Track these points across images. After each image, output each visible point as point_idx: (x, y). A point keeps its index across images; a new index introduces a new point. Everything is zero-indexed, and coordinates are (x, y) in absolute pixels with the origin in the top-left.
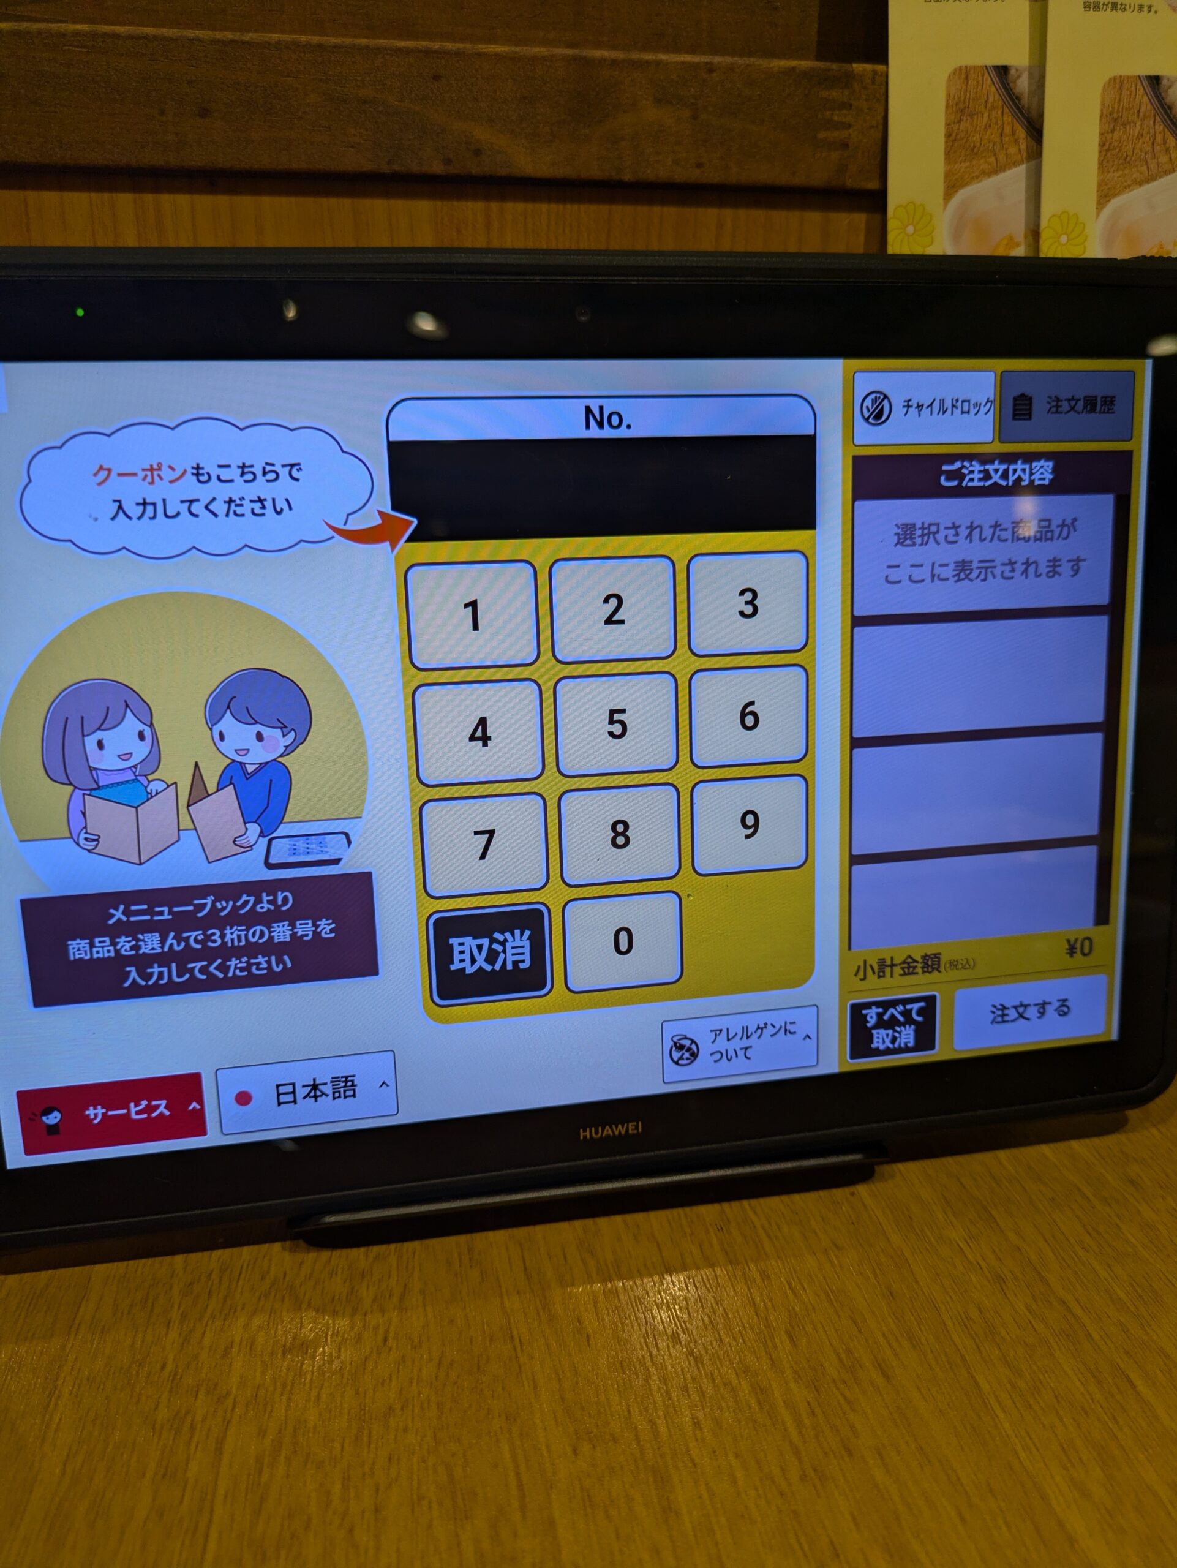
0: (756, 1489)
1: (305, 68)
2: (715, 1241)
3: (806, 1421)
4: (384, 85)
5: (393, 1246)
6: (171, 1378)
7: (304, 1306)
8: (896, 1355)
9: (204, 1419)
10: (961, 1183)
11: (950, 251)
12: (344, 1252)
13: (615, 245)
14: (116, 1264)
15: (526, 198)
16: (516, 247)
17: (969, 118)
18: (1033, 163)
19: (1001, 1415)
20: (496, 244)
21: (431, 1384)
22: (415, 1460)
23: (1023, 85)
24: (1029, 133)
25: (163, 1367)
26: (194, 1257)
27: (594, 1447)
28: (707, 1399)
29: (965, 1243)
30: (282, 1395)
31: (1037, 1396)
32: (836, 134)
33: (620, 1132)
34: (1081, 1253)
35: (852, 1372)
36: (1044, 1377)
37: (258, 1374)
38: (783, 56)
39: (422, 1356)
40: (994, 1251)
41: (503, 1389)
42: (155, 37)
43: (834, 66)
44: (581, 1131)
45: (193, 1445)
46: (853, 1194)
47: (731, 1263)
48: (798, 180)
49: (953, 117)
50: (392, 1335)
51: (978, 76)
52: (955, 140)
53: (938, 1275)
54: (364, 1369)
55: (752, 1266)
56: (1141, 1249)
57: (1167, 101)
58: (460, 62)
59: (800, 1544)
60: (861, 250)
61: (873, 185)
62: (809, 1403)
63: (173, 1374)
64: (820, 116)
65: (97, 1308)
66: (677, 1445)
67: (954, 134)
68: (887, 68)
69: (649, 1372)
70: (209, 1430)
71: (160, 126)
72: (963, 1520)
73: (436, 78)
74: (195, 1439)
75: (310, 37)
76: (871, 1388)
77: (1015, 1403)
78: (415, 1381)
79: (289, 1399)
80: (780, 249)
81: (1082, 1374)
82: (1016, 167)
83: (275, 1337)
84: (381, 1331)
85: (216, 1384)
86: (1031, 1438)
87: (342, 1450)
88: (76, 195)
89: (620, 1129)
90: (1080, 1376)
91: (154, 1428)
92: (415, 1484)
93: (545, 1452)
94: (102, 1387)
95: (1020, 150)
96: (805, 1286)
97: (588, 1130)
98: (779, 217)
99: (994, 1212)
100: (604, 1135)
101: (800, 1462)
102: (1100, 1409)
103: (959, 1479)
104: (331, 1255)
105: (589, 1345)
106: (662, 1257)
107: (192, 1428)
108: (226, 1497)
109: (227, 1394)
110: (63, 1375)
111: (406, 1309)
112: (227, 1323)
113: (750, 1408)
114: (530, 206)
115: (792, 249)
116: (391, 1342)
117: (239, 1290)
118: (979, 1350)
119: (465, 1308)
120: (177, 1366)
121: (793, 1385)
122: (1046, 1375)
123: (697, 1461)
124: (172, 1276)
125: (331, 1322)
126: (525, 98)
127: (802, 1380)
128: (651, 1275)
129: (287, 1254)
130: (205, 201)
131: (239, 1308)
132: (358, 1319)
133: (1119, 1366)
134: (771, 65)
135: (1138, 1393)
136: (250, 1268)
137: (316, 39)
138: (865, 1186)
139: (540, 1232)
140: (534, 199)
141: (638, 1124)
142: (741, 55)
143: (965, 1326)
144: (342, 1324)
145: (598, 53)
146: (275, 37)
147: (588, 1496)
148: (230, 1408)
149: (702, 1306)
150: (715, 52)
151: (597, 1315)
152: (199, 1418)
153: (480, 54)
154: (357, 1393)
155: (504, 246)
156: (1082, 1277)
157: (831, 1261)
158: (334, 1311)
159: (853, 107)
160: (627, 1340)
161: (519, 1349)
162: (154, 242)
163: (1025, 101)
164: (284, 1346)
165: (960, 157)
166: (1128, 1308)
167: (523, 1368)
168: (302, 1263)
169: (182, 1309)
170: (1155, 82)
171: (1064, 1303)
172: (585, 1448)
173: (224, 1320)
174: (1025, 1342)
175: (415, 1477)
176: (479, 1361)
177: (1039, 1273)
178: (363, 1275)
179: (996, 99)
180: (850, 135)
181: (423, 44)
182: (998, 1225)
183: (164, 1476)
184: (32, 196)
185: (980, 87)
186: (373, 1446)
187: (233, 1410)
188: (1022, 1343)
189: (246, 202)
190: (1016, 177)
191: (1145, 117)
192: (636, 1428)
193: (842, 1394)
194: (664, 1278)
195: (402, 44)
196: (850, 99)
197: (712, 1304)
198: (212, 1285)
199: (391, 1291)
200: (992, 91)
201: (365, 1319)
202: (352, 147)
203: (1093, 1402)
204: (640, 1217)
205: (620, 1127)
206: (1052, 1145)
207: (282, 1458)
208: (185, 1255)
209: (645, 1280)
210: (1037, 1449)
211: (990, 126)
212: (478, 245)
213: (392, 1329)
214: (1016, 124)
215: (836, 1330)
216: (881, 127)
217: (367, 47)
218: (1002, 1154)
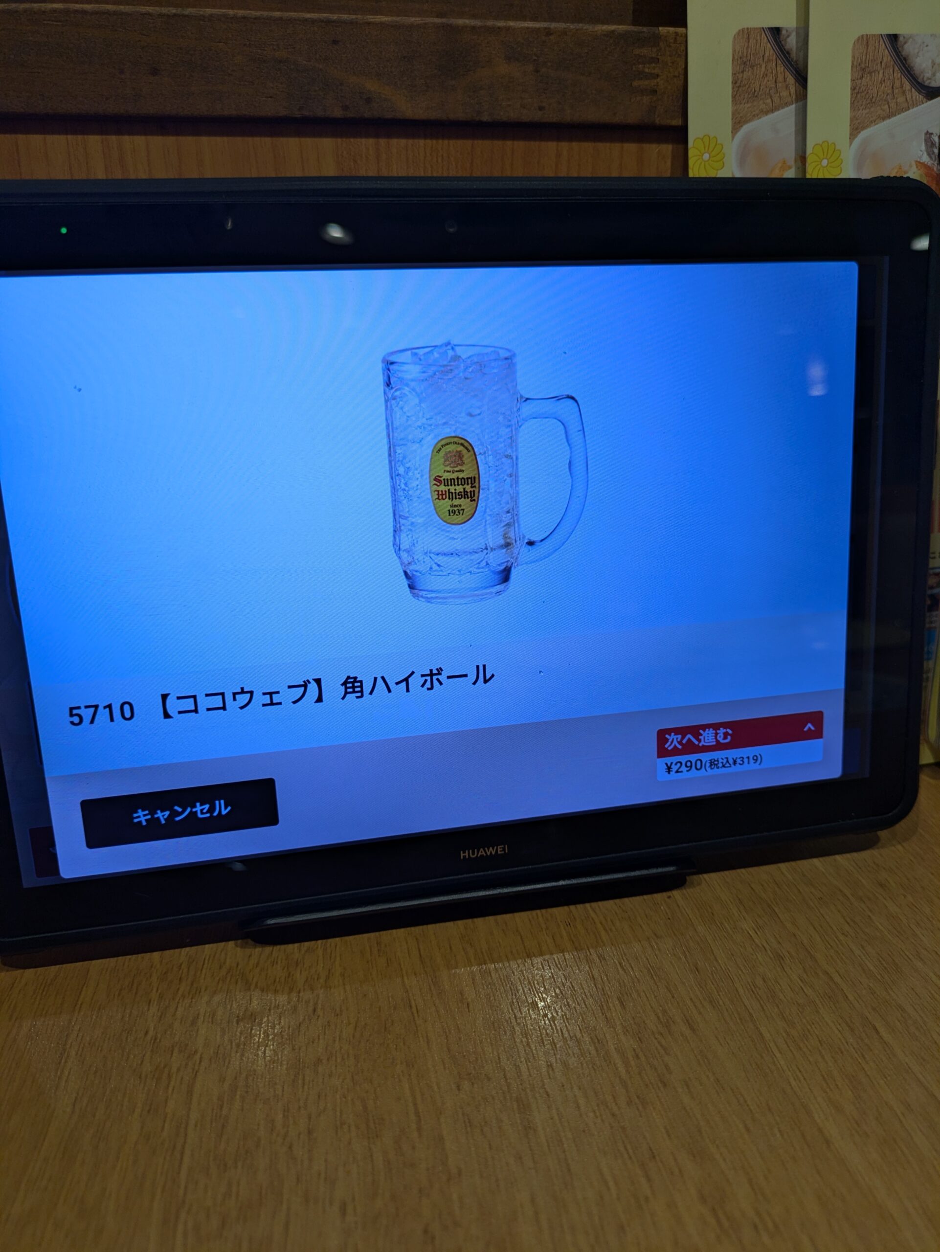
0: (594, 1112)
1: (232, 35)
2: (564, 933)
3: (633, 1063)
4: (294, 48)
5: (320, 942)
6: (152, 1041)
7: (252, 987)
8: (700, 1013)
9: (178, 1070)
10: (752, 888)
11: (738, 174)
12: (283, 947)
13: (477, 173)
14: (108, 959)
15: (407, 136)
16: (400, 175)
17: (750, 69)
18: (800, 103)
19: (778, 1055)
20: (384, 173)
21: (350, 1041)
22: (338, 1097)
23: (792, 42)
24: (797, 80)
25: (146, 1033)
26: (168, 953)
27: (473, 1084)
28: (558, 1049)
29: (753, 931)
30: (237, 1052)
31: (806, 1042)
32: (647, 82)
33: (491, 853)
34: (842, 938)
35: (667, 1026)
36: (812, 1028)
37: (218, 1037)
38: (607, 23)
39: (342, 1022)
40: (775, 937)
41: (404, 1044)
42: (115, 13)
43: (645, 29)
44: (462, 852)
45: (170, 1089)
46: (669, 897)
47: (576, 948)
48: (617, 119)
49: (738, 68)
50: (320, 1006)
51: (757, 36)
52: (740, 86)
53: (733, 955)
54: (299, 1031)
55: (592, 951)
56: (886, 933)
57: (903, 53)
58: (354, 30)
59: (626, 1149)
60: (668, 175)
61: (677, 122)
62: (634, 1050)
63: (153, 1038)
64: (634, 69)
65: (95, 992)
66: (535, 1081)
67: (739, 82)
68: (687, 30)
69: (514, 1030)
70: (182, 1078)
71: (121, 82)
72: (748, 1130)
73: (335, 42)
74: (172, 1084)
75: (235, 11)
76: (681, 1038)
77: (789, 1047)
78: (337, 1039)
79: (242, 1055)
80: (605, 174)
81: (840, 1025)
82: (787, 106)
83: (230, 1010)
84: (311, 1004)
85: (187, 1045)
86: (800, 1071)
87: (283, 1091)
88: (56, 137)
89: (491, 851)
90: (839, 1026)
91: (140, 1078)
92: (338, 1114)
93: (436, 1088)
94: (100, 1049)
95: (790, 94)
96: (633, 965)
97: (467, 851)
98: (604, 148)
99: (776, 909)
100: (479, 855)
101: (627, 1091)
102: (853, 1050)
103: (746, 1102)
104: (273, 949)
105: (469, 1011)
106: (525, 947)
107: (169, 1077)
108: (196, 1126)
109: (195, 1052)
110: (70, 1042)
111: (330, 988)
112: (194, 1000)
113: (590, 1054)
114: (410, 141)
115: (615, 174)
116: (319, 1012)
117: (203, 976)
118: (763, 1008)
119: (375, 985)
120: (156, 1033)
121: (622, 1037)
122: (813, 1026)
123: (550, 1092)
124: (152, 967)
125: (273, 998)
126: (404, 57)
127: (629, 1033)
128: (515, 959)
129: (239, 949)
130: (157, 141)
131: (203, 990)
132: (294, 995)
133: (867, 1018)
134: (596, 29)
135: (881, 1038)
136: (211, 961)
137: (241, 13)
138: (679, 891)
139: (431, 929)
140: (413, 136)
141: (505, 847)
142: (573, 22)
143: (753, 991)
144: (281, 999)
145: (460, 22)
146: (209, 11)
147: (469, 1119)
148: (198, 1062)
149: (555, 982)
150: (552, 19)
151: (474, 989)
152: (174, 1069)
153: (369, 23)
154: (294, 1049)
155: (391, 175)
156: (841, 954)
157: (652, 947)
158: (275, 990)
159: (660, 61)
160: (498, 1007)
161: (416, 1015)
162: (118, 175)
163: (794, 55)
164: (238, 1017)
165: (744, 99)
166: (875, 976)
167: (419, 1028)
168: (250, 956)
169: (159, 991)
170: (893, 39)
171: (828, 973)
172: (466, 1085)
173: (192, 998)
174: (797, 1003)
175: (338, 1109)
176: (385, 1024)
177: (809, 953)
178: (297, 963)
179: (771, 53)
180: (658, 83)
181: (324, 15)
182: (779, 918)
183: (149, 1111)
184: (21, 138)
185: (758, 45)
186: (306, 1087)
187: (200, 1062)
188: (795, 1003)
189: (188, 142)
190: (787, 115)
191: (886, 67)
192: (504, 1069)
193: (659, 1042)
194: (525, 961)
195: (308, 16)
196: (658, 55)
197: (562, 980)
198: (182, 972)
199: (318, 975)
200: (768, 48)
201: (299, 996)
202: (271, 97)
203: (848, 1044)
204: (507, 917)
205: (491, 849)
206: (821, 859)
207: (238, 1097)
208: (161, 952)
209: (511, 963)
210: (805, 1079)
211: (767, 75)
212: (371, 174)
213: (320, 1002)
214: (787, 73)
215: (655, 997)
216: (682, 77)
217: (281, 19)
218: (783, 866)
